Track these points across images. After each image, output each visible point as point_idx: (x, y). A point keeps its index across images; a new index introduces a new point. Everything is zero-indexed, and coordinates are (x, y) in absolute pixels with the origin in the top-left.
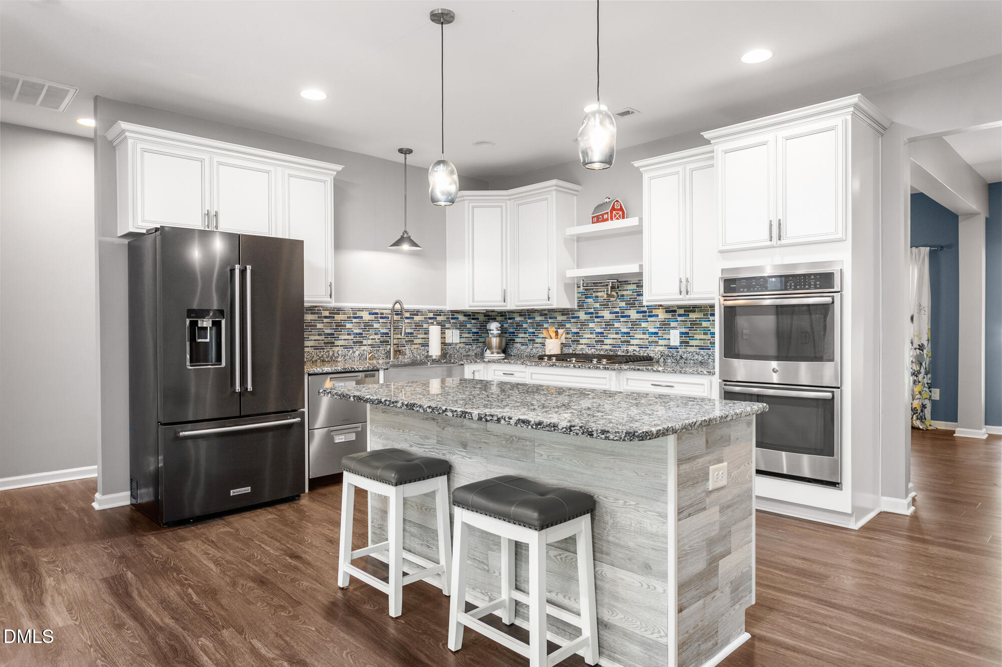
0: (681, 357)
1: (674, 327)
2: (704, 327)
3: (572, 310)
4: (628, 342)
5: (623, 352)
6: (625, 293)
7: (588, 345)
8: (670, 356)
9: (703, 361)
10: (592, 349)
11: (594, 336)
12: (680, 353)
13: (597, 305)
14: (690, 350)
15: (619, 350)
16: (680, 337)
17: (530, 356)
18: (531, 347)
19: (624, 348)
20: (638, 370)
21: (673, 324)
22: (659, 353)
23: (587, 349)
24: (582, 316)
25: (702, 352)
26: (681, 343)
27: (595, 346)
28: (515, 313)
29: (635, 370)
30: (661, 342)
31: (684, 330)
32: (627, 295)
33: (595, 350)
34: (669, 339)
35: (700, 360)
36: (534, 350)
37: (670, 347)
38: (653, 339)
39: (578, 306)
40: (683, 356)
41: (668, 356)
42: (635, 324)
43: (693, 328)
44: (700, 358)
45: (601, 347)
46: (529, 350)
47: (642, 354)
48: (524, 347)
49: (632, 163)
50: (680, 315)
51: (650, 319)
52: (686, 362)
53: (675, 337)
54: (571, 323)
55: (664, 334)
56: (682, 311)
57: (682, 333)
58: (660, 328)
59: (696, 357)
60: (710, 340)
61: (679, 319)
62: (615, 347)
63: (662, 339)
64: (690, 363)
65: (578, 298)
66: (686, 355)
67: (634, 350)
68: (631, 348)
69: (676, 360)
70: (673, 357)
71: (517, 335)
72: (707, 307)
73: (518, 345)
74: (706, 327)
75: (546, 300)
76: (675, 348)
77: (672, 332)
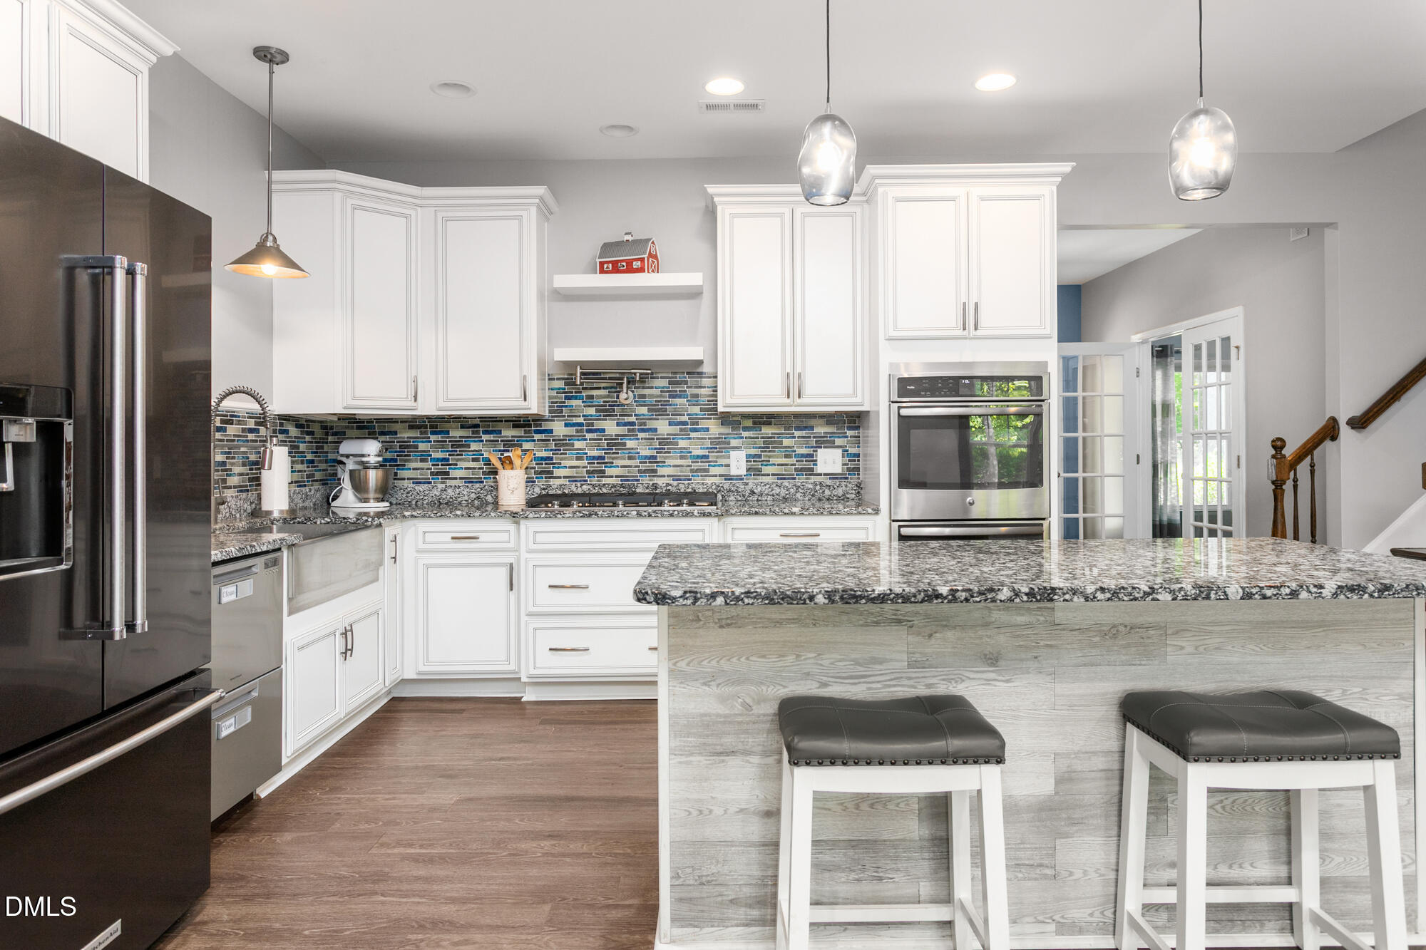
0: (753, 492)
1: (736, 447)
2: (786, 447)
3: (538, 419)
4: (653, 472)
5: (647, 488)
6: (647, 392)
7: (573, 479)
8: (732, 492)
9: (788, 496)
10: (582, 485)
11: (585, 463)
12: (751, 485)
13: (592, 411)
14: (766, 481)
15: (639, 485)
16: (747, 461)
17: (440, 503)
18: (441, 486)
19: (646, 480)
20: (756, 513)
21: (734, 443)
22: (714, 487)
23: (573, 486)
24: (559, 428)
25: (786, 483)
26: (748, 470)
27: (586, 481)
28: (397, 422)
29: (749, 514)
30: (714, 470)
31: (753, 452)
32: (651, 396)
33: (589, 487)
34: (729, 465)
35: (783, 495)
36: (450, 491)
37: (728, 478)
38: (700, 465)
39: (550, 412)
40: (755, 491)
41: (730, 491)
42: (665, 444)
43: (768, 448)
44: (783, 492)
45: (598, 481)
46: (436, 492)
47: (682, 491)
48: (421, 488)
49: (706, 186)
50: (745, 429)
51: (693, 435)
52: (760, 498)
53: (737, 463)
54: (534, 441)
55: (717, 457)
56: (749, 423)
57: (748, 456)
58: (711, 448)
59: (777, 490)
60: (795, 465)
61: (745, 434)
62: (628, 480)
63: (715, 466)
64: (766, 500)
65: (550, 397)
66: (759, 489)
67: (668, 485)
68: (661, 482)
69: (744, 496)
70: (738, 492)
71: (404, 465)
72: (790, 418)
73: (406, 483)
74: (789, 447)
75: (516, 399)
76: (740, 478)
77: (733, 454)
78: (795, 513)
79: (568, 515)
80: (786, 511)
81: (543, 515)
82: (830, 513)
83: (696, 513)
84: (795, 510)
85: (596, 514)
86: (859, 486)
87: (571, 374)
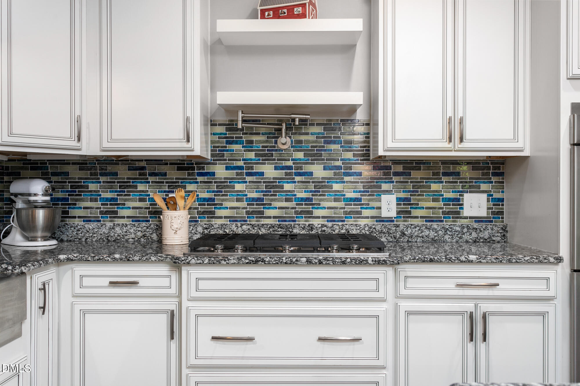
0: (403, 234)
1: (387, 191)
2: (434, 191)
3: (201, 162)
4: (309, 214)
5: (304, 228)
6: (303, 138)
7: (233, 219)
8: (384, 233)
9: (436, 238)
10: (242, 225)
11: (244, 204)
12: (402, 227)
13: (252, 155)
14: (416, 223)
15: (296, 226)
16: (397, 204)
17: (109, 241)
18: (109, 224)
19: (302, 222)
20: (431, 261)
21: (385, 187)
22: (367, 229)
23: (234, 226)
24: (220, 171)
25: (435, 225)
26: (398, 213)
27: (246, 221)
28: (69, 164)
29: (424, 261)
30: (366, 213)
31: (402, 195)
32: (307, 142)
33: (249, 227)
34: (380, 208)
35: (432, 237)
36: (117, 229)
37: (380, 219)
38: (353, 208)
39: (212, 155)
40: (406, 233)
41: (381, 232)
42: (321, 186)
43: (417, 192)
44: (432, 234)
45: (257, 221)
46: (105, 230)
47: (337, 231)
48: (91, 226)
50: (396, 174)
51: (346, 179)
52: (410, 240)
53: (388, 206)
54: (197, 183)
55: (370, 200)
56: (400, 168)
57: (399, 199)
58: (364, 192)
59: (427, 232)
60: (442, 208)
61: (395, 179)
62: (285, 221)
63: (366, 208)
64: (416, 242)
65: (212, 142)
66: (409, 231)
67: (323, 226)
68: (316, 222)
69: (395, 238)
70: (389, 233)
71: (75, 204)
72: (438, 163)
73: (77, 221)
74: (437, 191)
75: (179, 141)
76: (390, 220)
77: (384, 197)
78: (472, 261)
79: (232, 261)
80: (463, 258)
81: (206, 261)
82: (510, 261)
83: (370, 261)
84: (472, 257)
85: (263, 261)
86: (504, 229)
87: (232, 121)
